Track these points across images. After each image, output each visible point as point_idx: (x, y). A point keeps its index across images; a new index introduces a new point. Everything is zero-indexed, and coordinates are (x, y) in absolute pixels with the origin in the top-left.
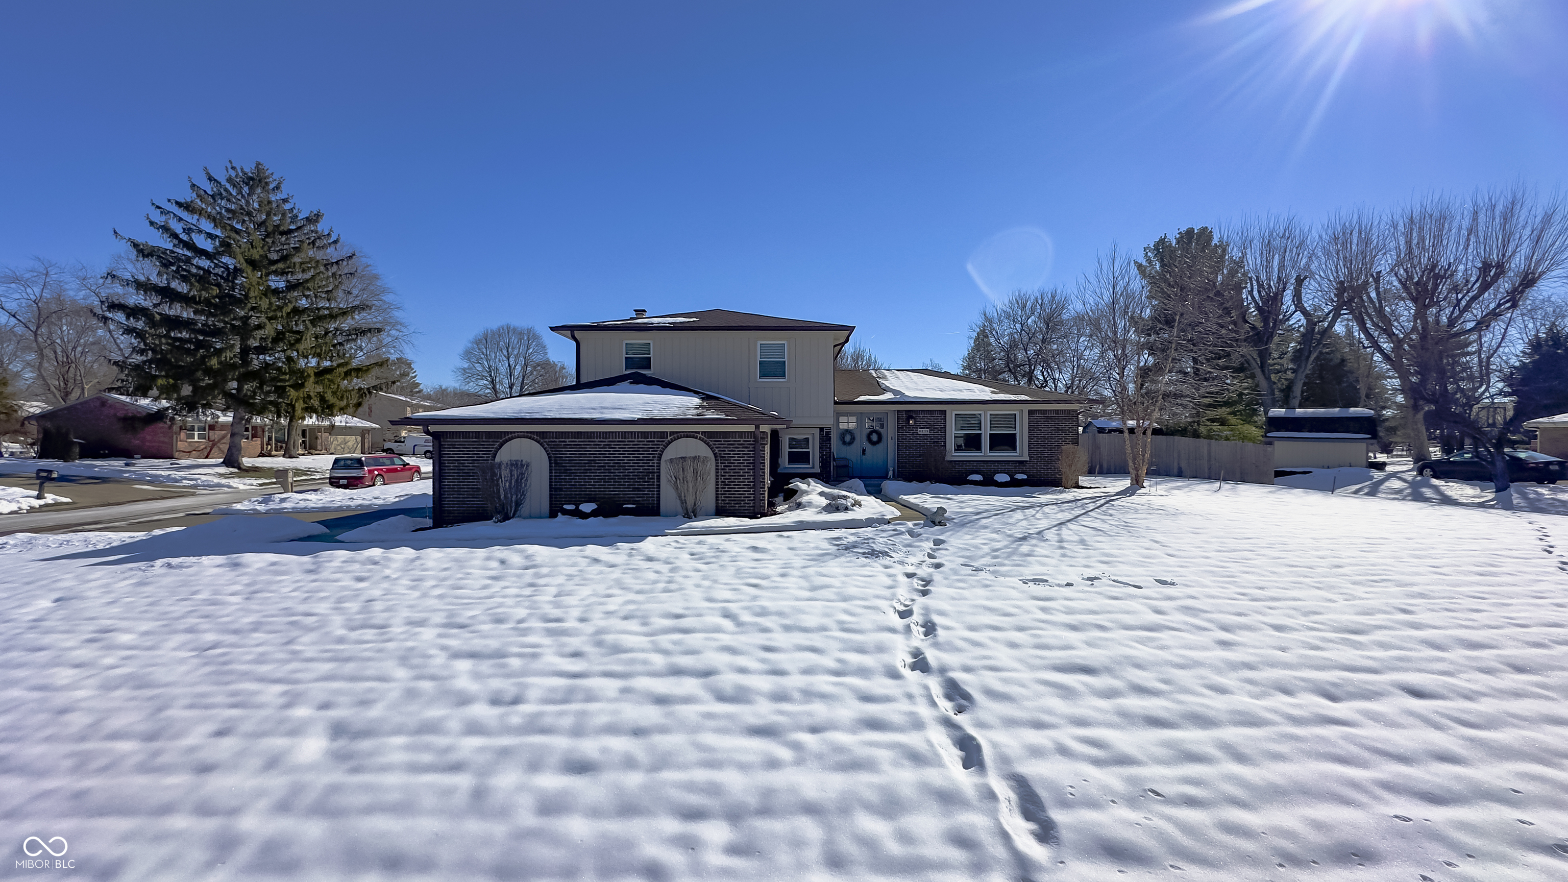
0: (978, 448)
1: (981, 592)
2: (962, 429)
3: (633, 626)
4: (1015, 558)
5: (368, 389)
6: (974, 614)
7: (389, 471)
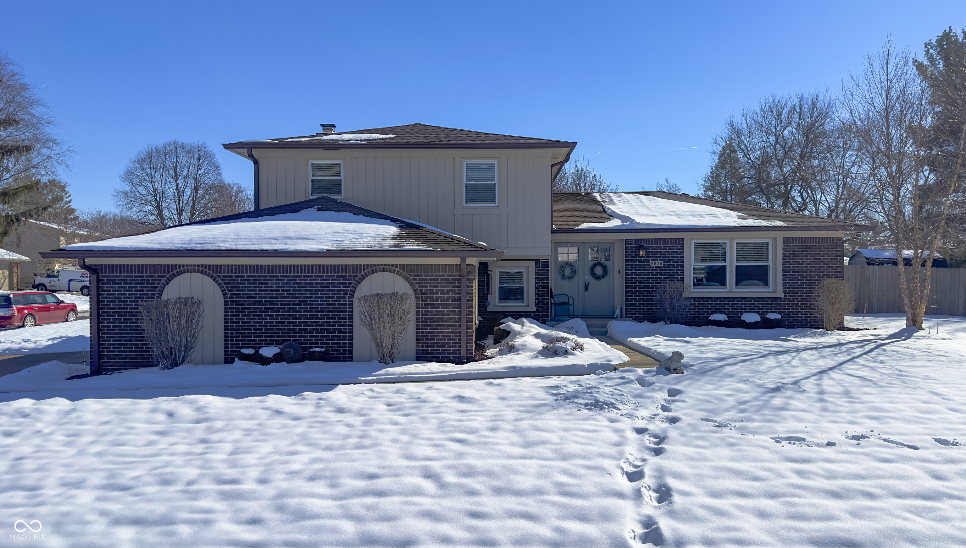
0: (723, 283)
1: (725, 452)
2: (704, 260)
3: (320, 488)
4: (766, 412)
5: (16, 216)
6: (716, 477)
7: (41, 309)
